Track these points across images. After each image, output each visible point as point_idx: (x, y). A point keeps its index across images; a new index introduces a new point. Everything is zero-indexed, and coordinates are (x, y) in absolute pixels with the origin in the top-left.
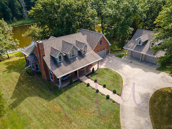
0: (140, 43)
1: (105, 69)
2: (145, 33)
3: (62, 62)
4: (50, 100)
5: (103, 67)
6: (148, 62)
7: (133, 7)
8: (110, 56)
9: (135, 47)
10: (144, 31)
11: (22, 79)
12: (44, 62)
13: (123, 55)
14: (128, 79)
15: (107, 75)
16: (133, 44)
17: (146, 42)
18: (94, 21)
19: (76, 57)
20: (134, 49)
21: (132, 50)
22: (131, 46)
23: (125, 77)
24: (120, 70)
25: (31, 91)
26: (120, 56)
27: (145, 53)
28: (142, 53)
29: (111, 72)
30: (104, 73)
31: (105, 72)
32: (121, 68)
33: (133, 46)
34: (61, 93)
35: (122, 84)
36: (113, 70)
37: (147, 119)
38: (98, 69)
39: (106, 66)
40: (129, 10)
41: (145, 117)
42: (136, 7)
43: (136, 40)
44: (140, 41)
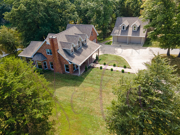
0: (123, 29)
2: (125, 20)
3: (73, 53)
4: (78, 86)
5: (102, 54)
9: (120, 32)
10: (123, 19)
13: (110, 42)
14: (127, 57)
15: (110, 59)
16: (118, 31)
17: (128, 26)
18: (76, 15)
19: (81, 48)
20: (120, 34)
23: (124, 57)
24: (116, 53)
27: (131, 36)
28: (128, 36)
29: (111, 56)
30: (106, 58)
31: (106, 56)
33: (119, 32)
34: (84, 79)
35: (126, 61)
38: (99, 56)
40: (109, 1)
43: (120, 26)
44: (124, 27)
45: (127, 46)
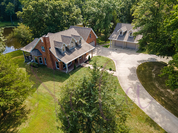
0: (121, 34)
1: (98, 56)
2: (124, 26)
3: (65, 52)
4: (62, 82)
6: (129, 48)
7: (112, 5)
8: (99, 47)
9: (117, 37)
10: (123, 24)
11: (29, 71)
13: (108, 45)
16: (116, 35)
17: (126, 32)
18: (80, 18)
19: (74, 48)
21: (116, 40)
22: (114, 37)
24: (109, 56)
25: (43, 79)
26: (107, 46)
27: (126, 41)
28: (124, 41)
31: (98, 58)
32: (110, 54)
35: (114, 64)
36: (104, 56)
37: (137, 81)
38: (92, 57)
39: (97, 54)
40: (110, 8)
41: (136, 80)
42: (115, 5)
43: (118, 31)
44: (121, 32)
45: (123, 50)
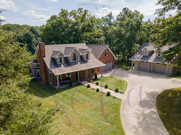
0: (146, 54)
6: (157, 72)
8: (117, 69)
10: (150, 44)
12: (44, 63)
14: (133, 83)
16: (139, 55)
17: (153, 52)
21: (138, 60)
23: (130, 82)
24: (125, 78)
26: (127, 70)
27: (152, 62)
28: (149, 61)
29: (115, 78)
31: (109, 78)
32: (127, 76)
35: (127, 86)
36: (118, 77)
38: (101, 76)
39: (111, 75)
43: (142, 50)
45: (147, 73)
